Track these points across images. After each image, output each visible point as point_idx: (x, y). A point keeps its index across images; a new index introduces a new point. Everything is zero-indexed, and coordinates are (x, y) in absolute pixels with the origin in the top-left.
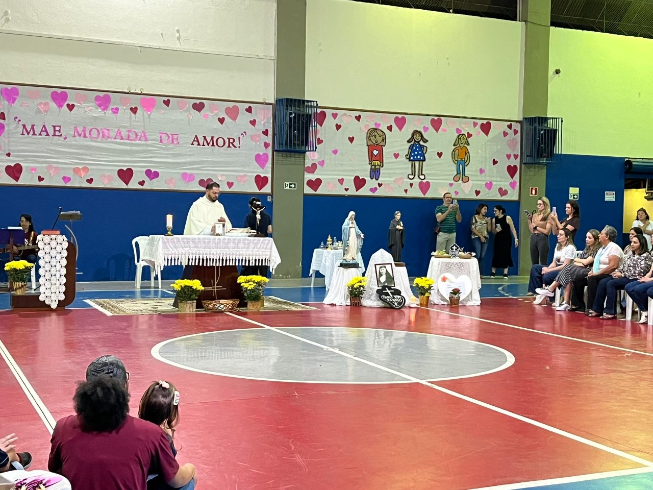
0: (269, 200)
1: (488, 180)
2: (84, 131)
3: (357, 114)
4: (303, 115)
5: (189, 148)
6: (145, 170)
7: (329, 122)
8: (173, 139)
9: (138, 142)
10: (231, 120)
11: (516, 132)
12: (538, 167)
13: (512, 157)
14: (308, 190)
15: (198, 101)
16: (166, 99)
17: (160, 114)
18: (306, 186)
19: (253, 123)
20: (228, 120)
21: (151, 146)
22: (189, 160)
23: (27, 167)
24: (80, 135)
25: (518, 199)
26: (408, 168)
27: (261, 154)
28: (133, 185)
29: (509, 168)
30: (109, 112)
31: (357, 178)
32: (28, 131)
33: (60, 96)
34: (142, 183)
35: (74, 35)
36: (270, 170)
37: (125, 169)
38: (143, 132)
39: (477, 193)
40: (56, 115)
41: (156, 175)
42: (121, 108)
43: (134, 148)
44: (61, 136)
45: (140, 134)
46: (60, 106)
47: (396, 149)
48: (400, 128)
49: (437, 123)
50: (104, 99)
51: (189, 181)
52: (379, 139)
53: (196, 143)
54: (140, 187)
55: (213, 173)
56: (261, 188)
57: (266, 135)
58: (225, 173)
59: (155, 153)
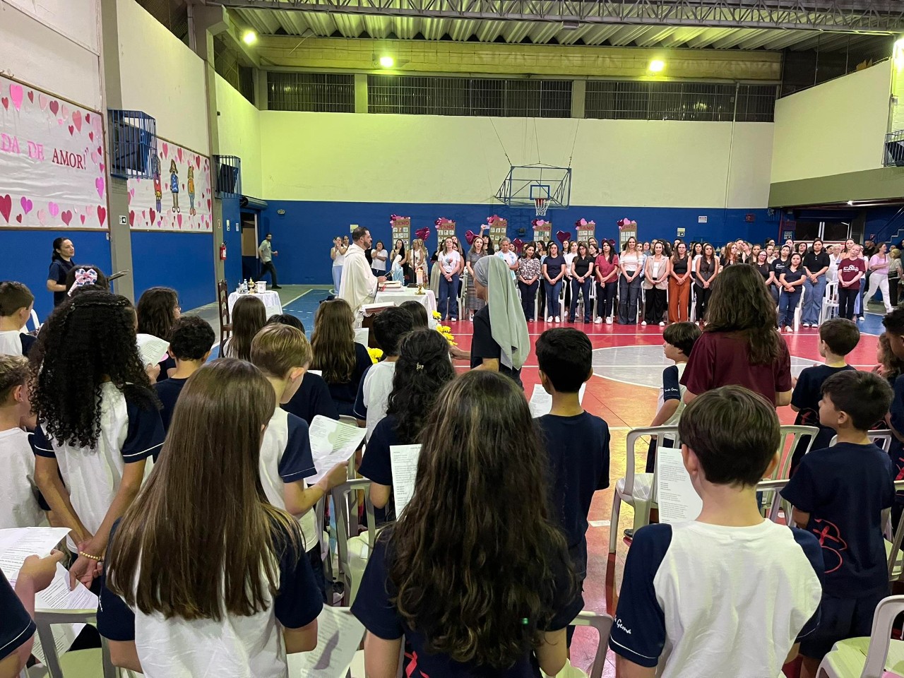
6: (20, 198)
8: (39, 152)
9: (11, 154)
10: (77, 131)
11: (208, 167)
13: (208, 192)
14: (131, 228)
15: (54, 99)
16: (30, 90)
17: (28, 113)
18: (129, 220)
19: (91, 135)
20: (75, 129)
21: (23, 161)
22: (53, 183)
25: (212, 231)
27: (99, 178)
28: (13, 221)
29: (207, 200)
31: (151, 209)
34: (19, 219)
36: (106, 200)
37: (4, 196)
38: (15, 139)
39: (199, 225)
41: (30, 205)
45: (12, 142)
48: (166, 157)
49: (180, 154)
51: (55, 215)
52: (158, 167)
53: (55, 159)
54: (18, 224)
55: (70, 202)
56: (102, 222)
57: (100, 153)
58: (79, 203)
59: (27, 172)
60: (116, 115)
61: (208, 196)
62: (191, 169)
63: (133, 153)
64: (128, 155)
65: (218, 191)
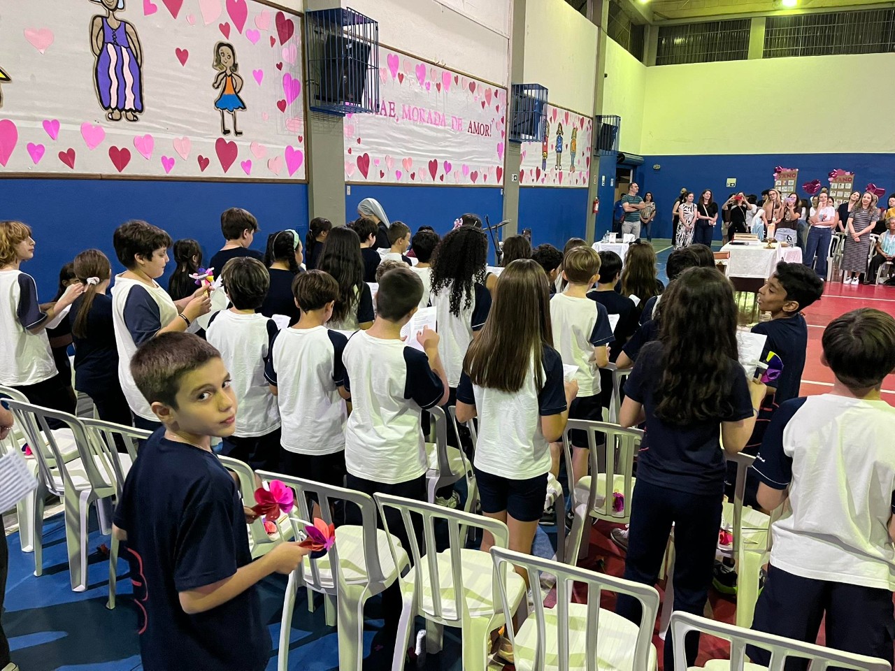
2: (409, 110)
5: (467, 135)
6: (444, 162)
8: (459, 124)
9: (440, 127)
10: (488, 105)
11: (590, 127)
13: (589, 149)
14: (520, 184)
15: (473, 80)
16: (457, 75)
17: (453, 94)
18: (519, 178)
19: (497, 107)
20: (486, 104)
21: (448, 132)
22: (467, 149)
23: (372, 158)
24: (406, 116)
25: (588, 186)
26: (554, 159)
27: (500, 143)
28: (438, 182)
29: (587, 158)
30: (424, 87)
31: (537, 168)
33: (393, 62)
34: (442, 178)
36: (504, 161)
37: (433, 160)
38: (444, 116)
39: (577, 182)
40: (391, 87)
41: (451, 167)
42: (431, 83)
43: (439, 135)
44: (394, 116)
45: (441, 118)
46: (394, 75)
49: (567, 117)
50: (421, 71)
51: (466, 175)
52: (547, 130)
53: (470, 130)
54: (442, 183)
55: (477, 164)
56: (498, 180)
57: (503, 122)
58: (483, 165)
59: (450, 141)
60: (518, 89)
61: (588, 154)
62: (575, 129)
63: (528, 121)
64: (524, 122)
65: (597, 149)
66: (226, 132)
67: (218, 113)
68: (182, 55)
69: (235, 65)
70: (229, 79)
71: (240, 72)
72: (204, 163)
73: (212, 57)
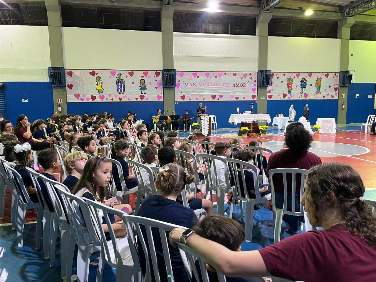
0: (256, 102)
1: (327, 93)
2: (202, 84)
3: (284, 73)
4: (268, 75)
5: (232, 87)
6: (219, 95)
7: (275, 77)
8: (227, 85)
9: (217, 87)
10: (244, 78)
11: (337, 76)
12: (345, 88)
13: (336, 85)
14: (268, 99)
15: (234, 73)
16: (225, 73)
17: (223, 77)
18: (267, 97)
19: (251, 78)
21: (221, 88)
22: (232, 91)
23: (186, 96)
24: (201, 85)
25: (337, 99)
27: (254, 88)
29: (335, 88)
30: (209, 78)
32: (187, 85)
33: (195, 74)
34: (218, 99)
35: (199, 55)
36: (257, 93)
37: (213, 95)
39: (324, 97)
40: (194, 80)
41: (222, 96)
42: (212, 76)
43: (216, 89)
44: (195, 86)
45: (217, 84)
46: (195, 77)
47: (296, 84)
48: (298, 77)
49: (310, 75)
50: (207, 74)
51: (232, 98)
52: (291, 81)
53: (234, 86)
54: (218, 100)
56: (254, 99)
57: (255, 82)
58: (243, 95)
59: (222, 90)
65: (343, 84)
66: (142, 94)
67: (140, 91)
68: (133, 83)
69: (145, 82)
70: (143, 85)
71: (146, 83)
72: (137, 99)
73: (139, 82)
